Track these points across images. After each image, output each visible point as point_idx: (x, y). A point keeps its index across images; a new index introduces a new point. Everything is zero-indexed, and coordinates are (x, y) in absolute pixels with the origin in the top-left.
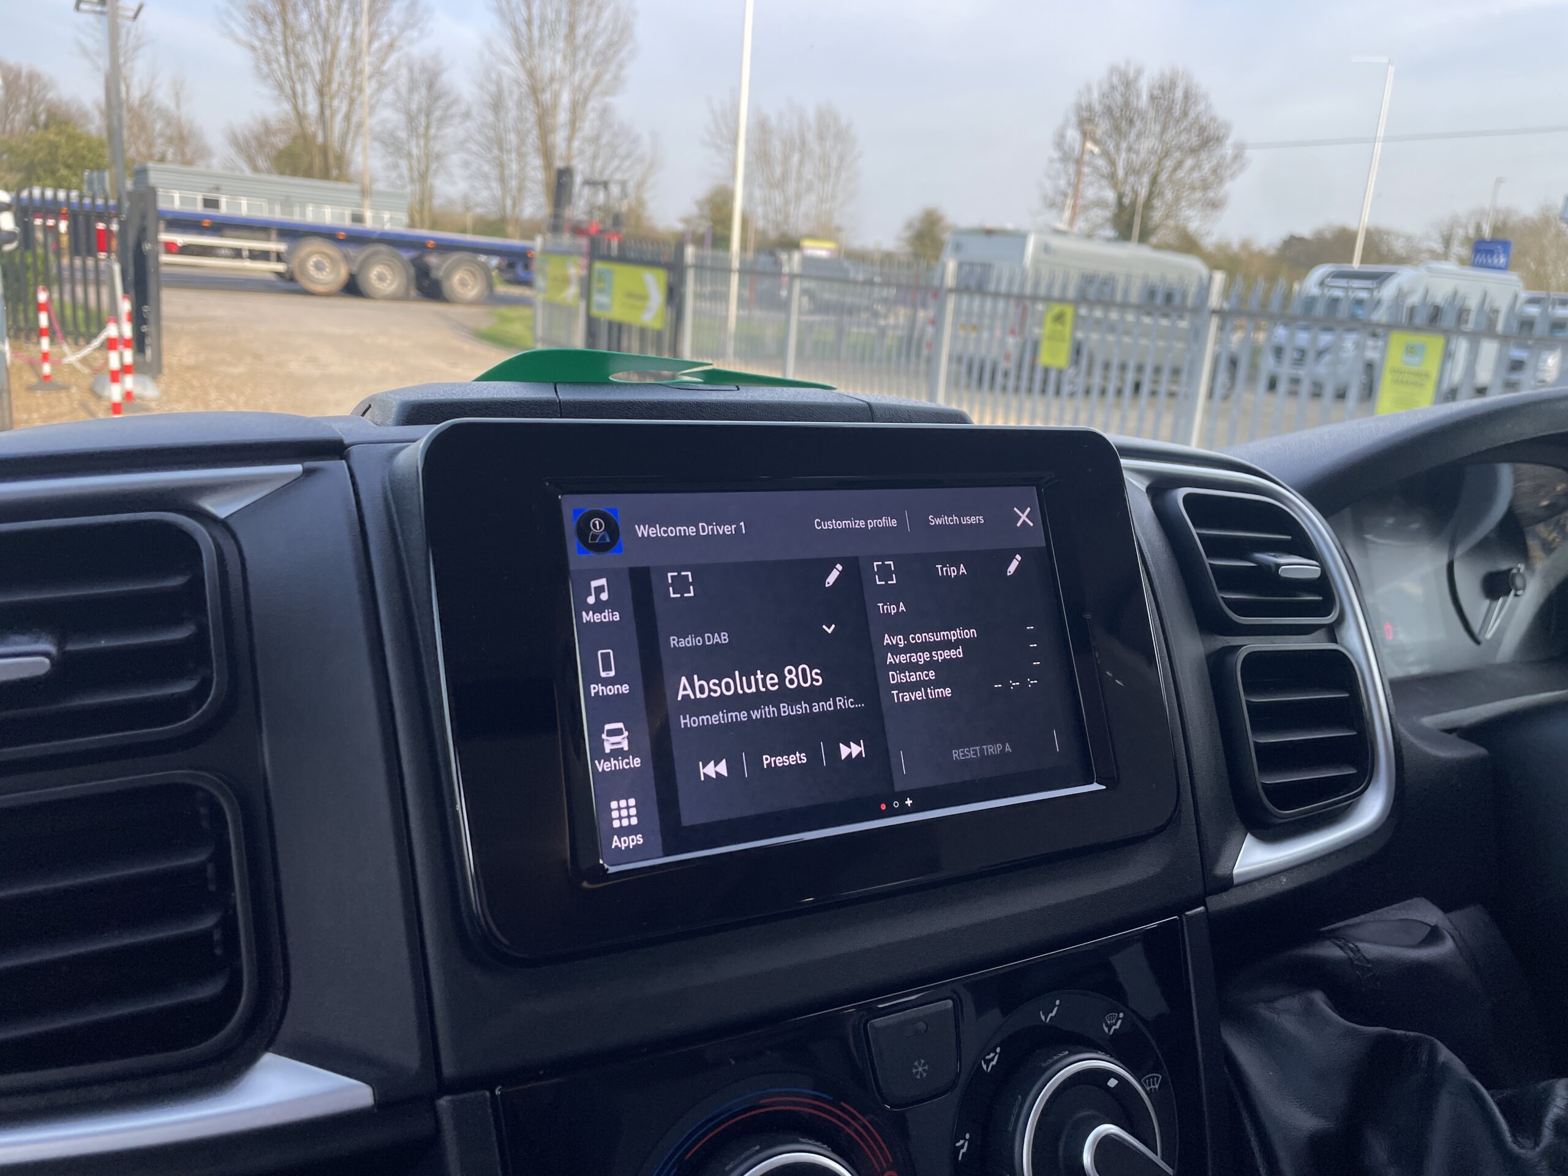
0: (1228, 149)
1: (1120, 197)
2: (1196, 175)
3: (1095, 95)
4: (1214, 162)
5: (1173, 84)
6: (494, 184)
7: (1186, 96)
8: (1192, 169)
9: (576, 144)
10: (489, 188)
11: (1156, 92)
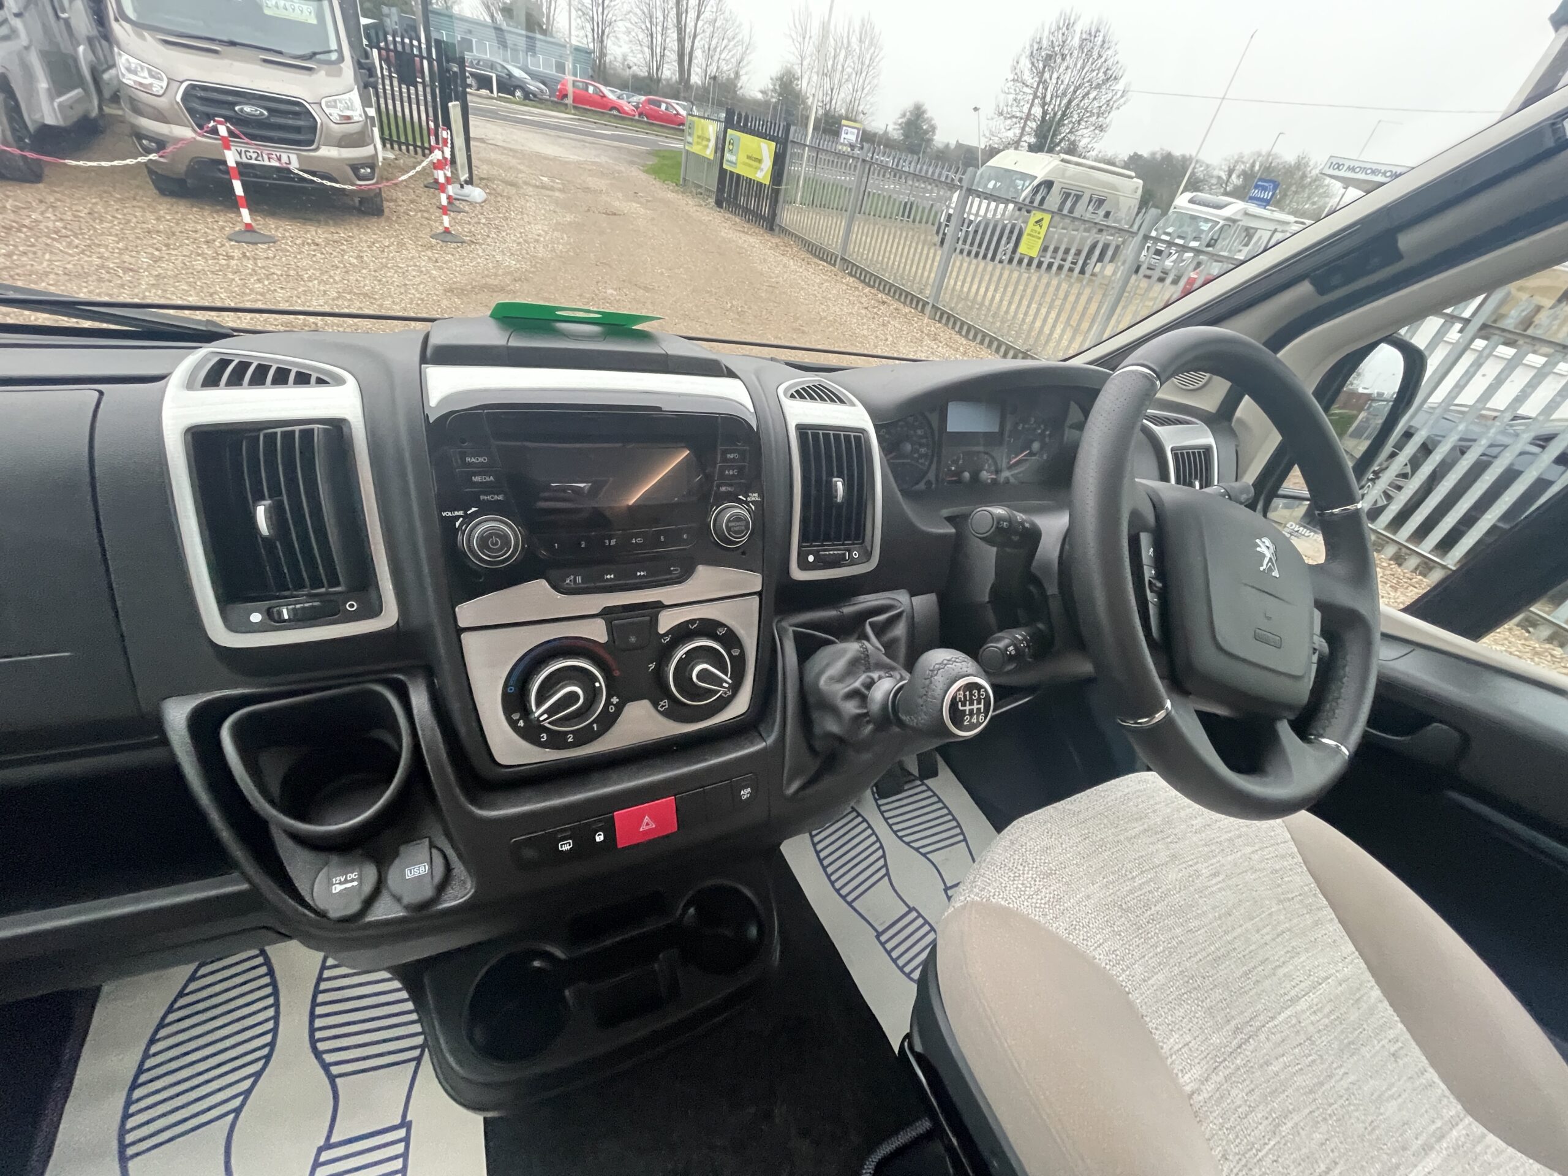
0: (1120, 86)
1: (1045, 113)
2: (1096, 104)
3: (1046, 33)
4: (1110, 95)
5: (1098, 31)
6: (646, 50)
7: (1104, 42)
8: (1095, 99)
9: (700, 24)
10: (642, 52)
11: (1084, 36)
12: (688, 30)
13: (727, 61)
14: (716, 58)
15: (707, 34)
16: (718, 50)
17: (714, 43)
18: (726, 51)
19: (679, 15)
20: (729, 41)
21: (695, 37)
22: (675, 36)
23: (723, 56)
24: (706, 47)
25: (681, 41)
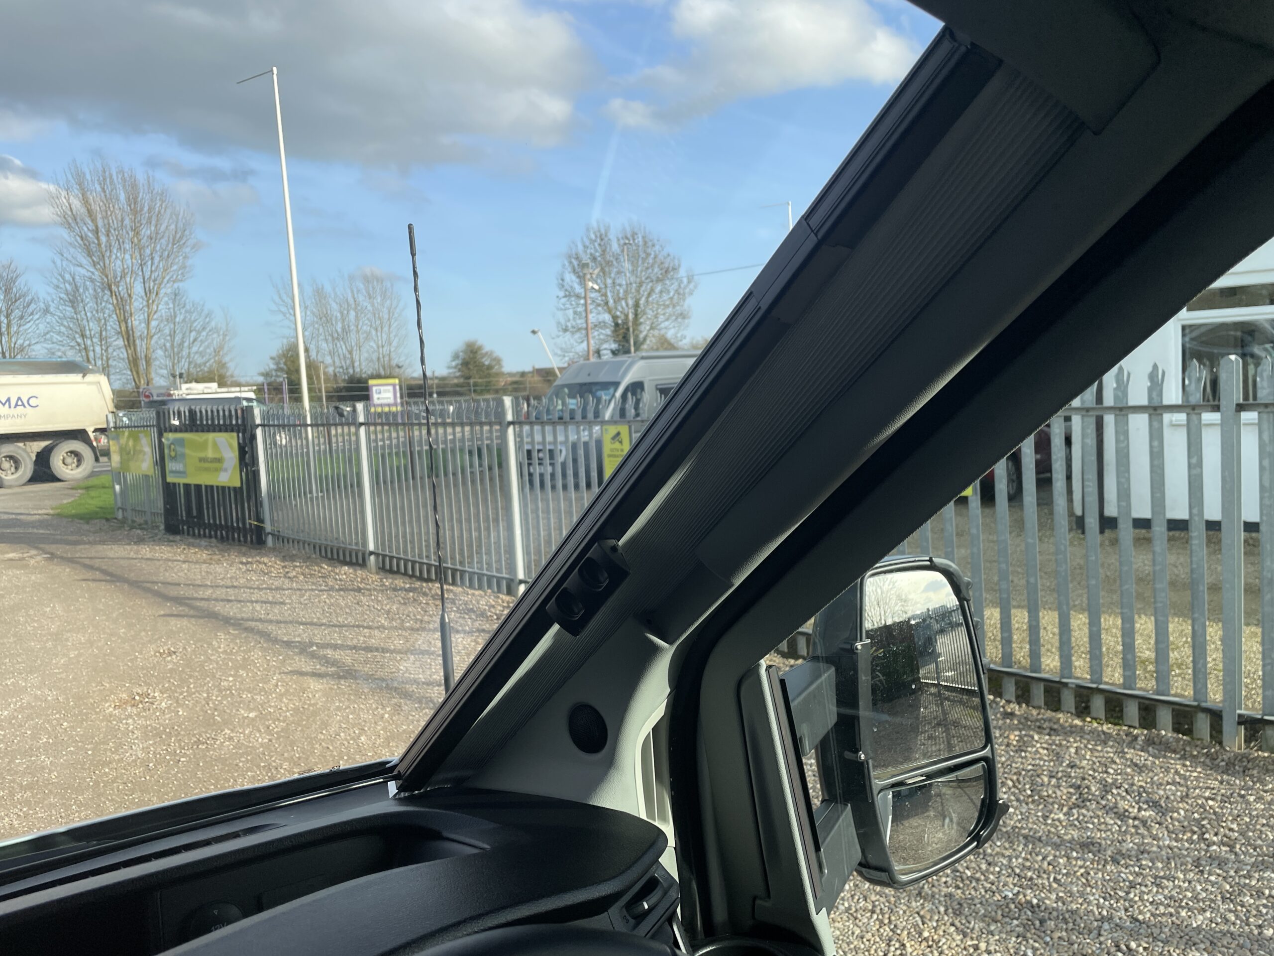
0: (682, 275)
4: (675, 285)
5: (634, 234)
7: (646, 242)
9: (154, 323)
11: (622, 241)
12: (137, 334)
13: (202, 354)
14: (185, 353)
15: (167, 331)
16: (186, 344)
17: (178, 339)
18: (197, 344)
20: (199, 332)
21: (149, 338)
23: (194, 349)
24: (168, 345)
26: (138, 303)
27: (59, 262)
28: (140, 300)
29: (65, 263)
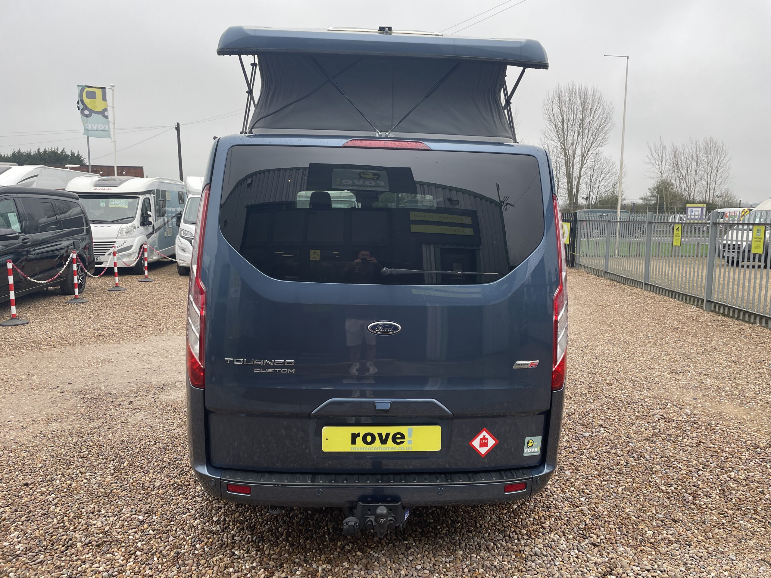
12: (574, 175)
15: (589, 174)
16: (598, 181)
17: (594, 178)
18: (604, 181)
19: (567, 169)
20: (606, 175)
21: (580, 177)
22: (565, 180)
23: (602, 184)
24: (589, 181)
25: (570, 182)
26: (578, 159)
27: (543, 140)
28: (579, 157)
29: (546, 139)
